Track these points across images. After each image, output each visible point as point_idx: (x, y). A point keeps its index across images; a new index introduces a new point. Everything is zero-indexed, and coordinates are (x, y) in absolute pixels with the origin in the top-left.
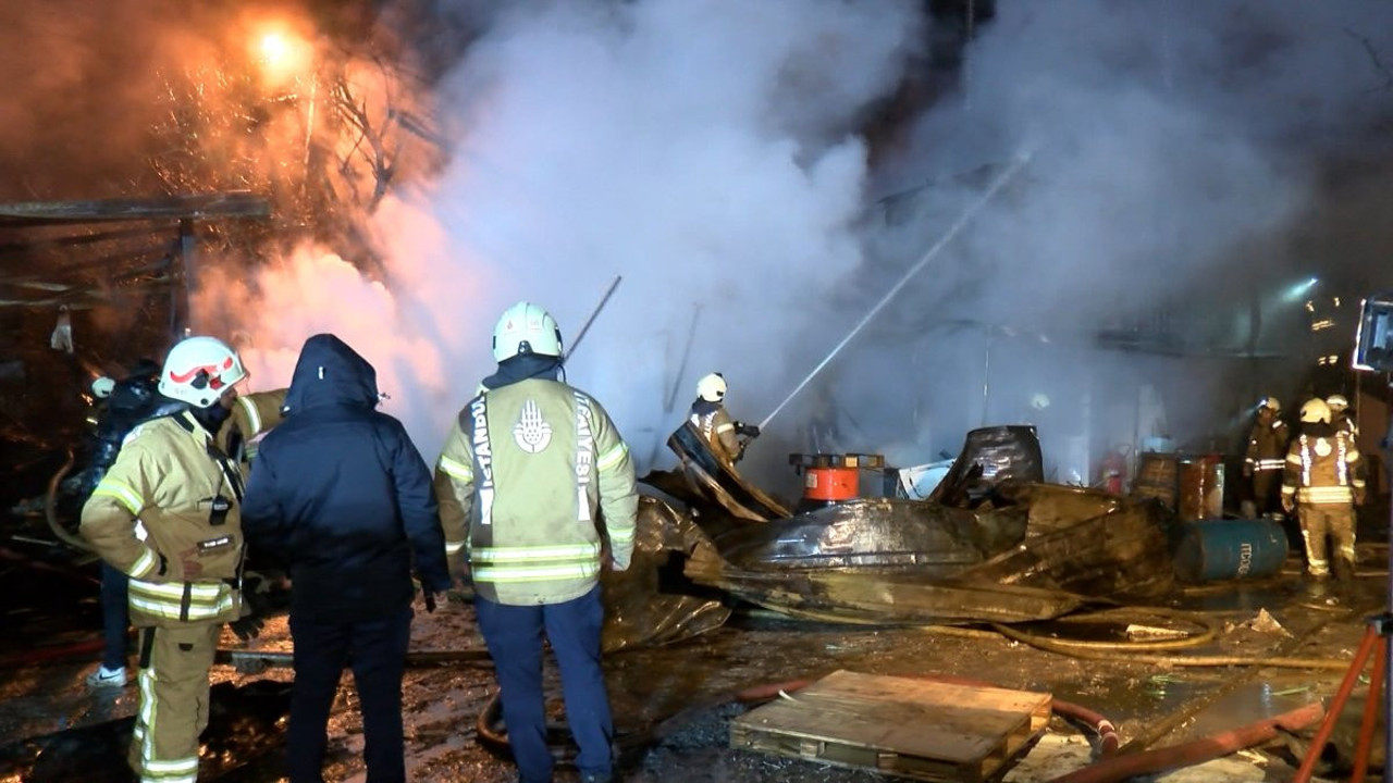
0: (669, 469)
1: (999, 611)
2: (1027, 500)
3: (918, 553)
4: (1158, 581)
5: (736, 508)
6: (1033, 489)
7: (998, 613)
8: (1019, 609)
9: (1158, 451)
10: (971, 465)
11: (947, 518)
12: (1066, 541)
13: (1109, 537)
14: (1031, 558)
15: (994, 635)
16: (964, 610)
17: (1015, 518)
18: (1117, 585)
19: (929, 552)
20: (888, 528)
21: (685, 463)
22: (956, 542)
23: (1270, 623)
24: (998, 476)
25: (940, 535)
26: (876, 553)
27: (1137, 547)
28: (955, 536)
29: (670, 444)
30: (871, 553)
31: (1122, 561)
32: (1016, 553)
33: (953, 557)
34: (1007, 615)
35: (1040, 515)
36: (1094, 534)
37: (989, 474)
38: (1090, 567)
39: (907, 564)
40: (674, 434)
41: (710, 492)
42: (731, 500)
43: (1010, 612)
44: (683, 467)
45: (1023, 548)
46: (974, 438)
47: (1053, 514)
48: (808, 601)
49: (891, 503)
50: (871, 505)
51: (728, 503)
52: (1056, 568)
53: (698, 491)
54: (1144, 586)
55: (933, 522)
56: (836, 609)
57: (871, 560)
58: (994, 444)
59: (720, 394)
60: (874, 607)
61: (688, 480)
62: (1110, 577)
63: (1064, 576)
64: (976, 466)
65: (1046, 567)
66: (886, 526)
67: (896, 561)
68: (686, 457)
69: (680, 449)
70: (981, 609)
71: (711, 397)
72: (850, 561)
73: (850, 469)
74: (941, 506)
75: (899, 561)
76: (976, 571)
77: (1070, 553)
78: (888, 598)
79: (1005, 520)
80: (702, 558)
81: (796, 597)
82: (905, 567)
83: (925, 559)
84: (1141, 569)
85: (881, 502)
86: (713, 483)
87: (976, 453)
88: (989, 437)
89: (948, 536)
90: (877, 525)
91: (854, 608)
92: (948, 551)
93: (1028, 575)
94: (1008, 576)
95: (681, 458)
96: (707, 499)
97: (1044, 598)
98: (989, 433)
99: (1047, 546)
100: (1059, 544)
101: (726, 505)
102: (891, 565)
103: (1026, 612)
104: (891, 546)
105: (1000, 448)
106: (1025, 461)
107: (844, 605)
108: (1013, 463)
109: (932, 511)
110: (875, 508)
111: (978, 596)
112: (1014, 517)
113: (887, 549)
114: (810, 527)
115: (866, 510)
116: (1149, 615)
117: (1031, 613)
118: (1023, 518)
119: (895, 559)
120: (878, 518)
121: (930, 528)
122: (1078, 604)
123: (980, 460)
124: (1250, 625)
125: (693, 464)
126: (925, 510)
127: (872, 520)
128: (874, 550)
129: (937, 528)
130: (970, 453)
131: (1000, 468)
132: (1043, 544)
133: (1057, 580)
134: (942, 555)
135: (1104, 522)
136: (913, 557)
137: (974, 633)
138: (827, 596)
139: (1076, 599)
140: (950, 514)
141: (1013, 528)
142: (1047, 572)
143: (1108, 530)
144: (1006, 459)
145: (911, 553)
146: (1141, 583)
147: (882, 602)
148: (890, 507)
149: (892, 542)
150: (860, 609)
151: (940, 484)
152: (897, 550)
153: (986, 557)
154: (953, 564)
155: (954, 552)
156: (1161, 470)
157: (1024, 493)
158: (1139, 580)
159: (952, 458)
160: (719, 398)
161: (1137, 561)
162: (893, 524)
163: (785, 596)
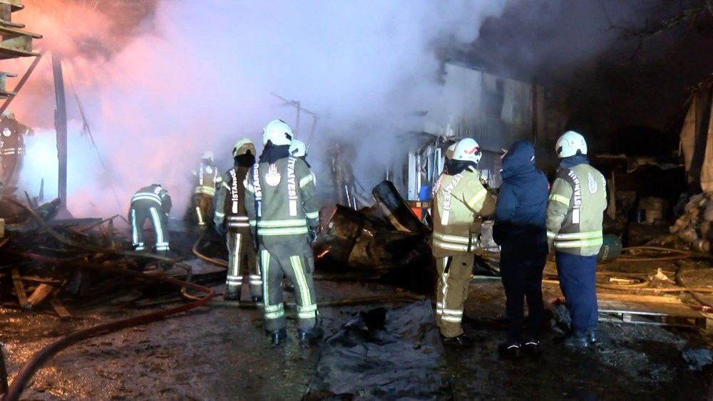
5: (399, 226)
23: (663, 276)
42: (397, 222)
86: (389, 213)
95: (376, 200)
101: (394, 225)
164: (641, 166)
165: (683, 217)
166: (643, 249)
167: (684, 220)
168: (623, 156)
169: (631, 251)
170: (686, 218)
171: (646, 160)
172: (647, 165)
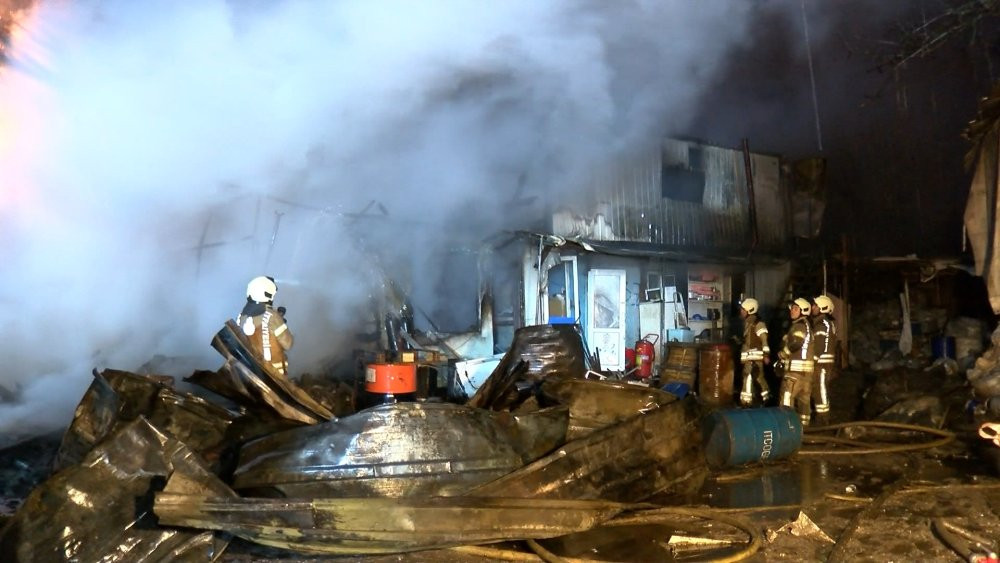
0: (215, 369)
1: (538, 528)
2: (569, 397)
3: (453, 461)
4: (694, 476)
6: (575, 384)
7: (534, 530)
8: (557, 523)
9: (681, 340)
10: (519, 361)
11: (485, 423)
12: (606, 444)
13: (649, 436)
14: (571, 464)
15: (530, 557)
16: (498, 531)
17: (556, 419)
18: (657, 485)
19: (466, 460)
20: (421, 436)
21: (231, 363)
22: (494, 449)
23: (809, 525)
24: (544, 370)
25: (477, 440)
26: (408, 463)
27: (676, 445)
28: (494, 441)
29: (214, 344)
30: (403, 463)
31: (661, 460)
32: (556, 458)
33: (491, 464)
34: (544, 531)
35: (582, 412)
36: (633, 436)
37: (535, 369)
38: (629, 469)
39: (441, 473)
40: (219, 334)
41: (256, 392)
42: (278, 399)
43: (547, 527)
44: (228, 366)
45: (563, 452)
46: (521, 336)
47: (594, 409)
48: (311, 536)
49: (424, 409)
50: (402, 412)
51: (275, 402)
52: (595, 472)
53: (244, 390)
54: (682, 483)
55: (470, 428)
56: (345, 542)
57: (402, 470)
58: (540, 341)
59: (268, 295)
60: (390, 537)
61: (234, 379)
62: (650, 478)
63: (605, 480)
64: (523, 362)
65: (586, 473)
66: (419, 434)
67: (430, 471)
68: (231, 357)
69: (225, 349)
70: (516, 527)
71: (260, 298)
72: (379, 472)
73: (407, 364)
74: (480, 410)
75: (433, 469)
76: (513, 479)
77: (610, 456)
78: (409, 524)
79: (545, 421)
80: (179, 489)
81: (293, 532)
82: (439, 477)
83: (461, 467)
84: (679, 466)
85: (414, 409)
86: (260, 383)
87: (524, 349)
88: (535, 334)
89: (485, 442)
90: (409, 433)
91: (367, 539)
92: (484, 458)
93: (567, 482)
94: (547, 485)
95: (227, 358)
96: (253, 399)
97: (585, 509)
98: (534, 331)
99: (586, 450)
100: (599, 447)
101: (273, 406)
102: (425, 474)
103: (564, 524)
104: (424, 454)
105: (546, 344)
106: (570, 356)
107: (354, 537)
108: (558, 358)
109: (468, 415)
110: (406, 415)
111: (512, 513)
112: (554, 418)
113: (420, 458)
114: (337, 436)
115: (398, 416)
116: (688, 516)
117: (569, 526)
118: (563, 418)
119: (429, 469)
120: (411, 425)
121: (467, 433)
122: (618, 510)
123: (526, 356)
124: (790, 529)
125: (239, 365)
126: (461, 415)
127: (403, 427)
128: (406, 459)
129: (475, 434)
130: (517, 350)
131: (546, 363)
132: (582, 448)
133: (597, 485)
134: (480, 462)
135: (643, 423)
136: (448, 465)
137: (508, 554)
138: (334, 528)
139: (617, 507)
140: (489, 416)
141: (554, 430)
142: (587, 478)
143: (647, 430)
144: (552, 354)
145: (446, 461)
146: (679, 480)
147: (401, 530)
148: (423, 413)
149: (426, 451)
150: (374, 540)
151: (487, 381)
152: (430, 458)
153: (527, 464)
154: (490, 470)
155: (491, 458)
156: (684, 357)
157: (567, 389)
158: (676, 477)
159: (501, 352)
160: (267, 299)
161: (675, 459)
162: (426, 431)
163: (281, 532)
164: (941, 271)
165: (988, 354)
166: (865, 426)
167: (990, 359)
168: (913, 257)
169: (848, 430)
170: (993, 355)
171: (945, 262)
172: (949, 269)
